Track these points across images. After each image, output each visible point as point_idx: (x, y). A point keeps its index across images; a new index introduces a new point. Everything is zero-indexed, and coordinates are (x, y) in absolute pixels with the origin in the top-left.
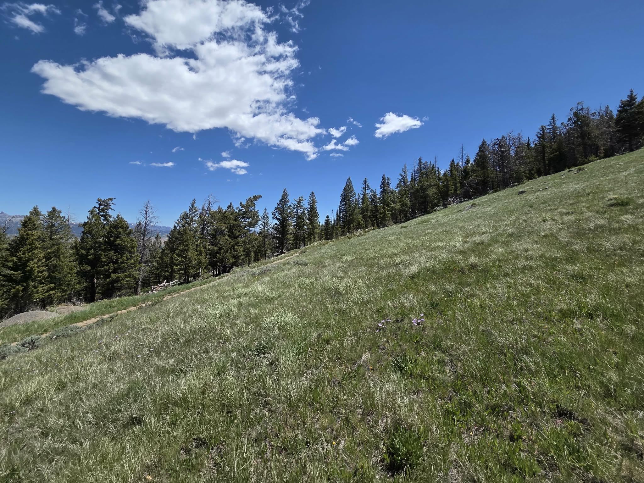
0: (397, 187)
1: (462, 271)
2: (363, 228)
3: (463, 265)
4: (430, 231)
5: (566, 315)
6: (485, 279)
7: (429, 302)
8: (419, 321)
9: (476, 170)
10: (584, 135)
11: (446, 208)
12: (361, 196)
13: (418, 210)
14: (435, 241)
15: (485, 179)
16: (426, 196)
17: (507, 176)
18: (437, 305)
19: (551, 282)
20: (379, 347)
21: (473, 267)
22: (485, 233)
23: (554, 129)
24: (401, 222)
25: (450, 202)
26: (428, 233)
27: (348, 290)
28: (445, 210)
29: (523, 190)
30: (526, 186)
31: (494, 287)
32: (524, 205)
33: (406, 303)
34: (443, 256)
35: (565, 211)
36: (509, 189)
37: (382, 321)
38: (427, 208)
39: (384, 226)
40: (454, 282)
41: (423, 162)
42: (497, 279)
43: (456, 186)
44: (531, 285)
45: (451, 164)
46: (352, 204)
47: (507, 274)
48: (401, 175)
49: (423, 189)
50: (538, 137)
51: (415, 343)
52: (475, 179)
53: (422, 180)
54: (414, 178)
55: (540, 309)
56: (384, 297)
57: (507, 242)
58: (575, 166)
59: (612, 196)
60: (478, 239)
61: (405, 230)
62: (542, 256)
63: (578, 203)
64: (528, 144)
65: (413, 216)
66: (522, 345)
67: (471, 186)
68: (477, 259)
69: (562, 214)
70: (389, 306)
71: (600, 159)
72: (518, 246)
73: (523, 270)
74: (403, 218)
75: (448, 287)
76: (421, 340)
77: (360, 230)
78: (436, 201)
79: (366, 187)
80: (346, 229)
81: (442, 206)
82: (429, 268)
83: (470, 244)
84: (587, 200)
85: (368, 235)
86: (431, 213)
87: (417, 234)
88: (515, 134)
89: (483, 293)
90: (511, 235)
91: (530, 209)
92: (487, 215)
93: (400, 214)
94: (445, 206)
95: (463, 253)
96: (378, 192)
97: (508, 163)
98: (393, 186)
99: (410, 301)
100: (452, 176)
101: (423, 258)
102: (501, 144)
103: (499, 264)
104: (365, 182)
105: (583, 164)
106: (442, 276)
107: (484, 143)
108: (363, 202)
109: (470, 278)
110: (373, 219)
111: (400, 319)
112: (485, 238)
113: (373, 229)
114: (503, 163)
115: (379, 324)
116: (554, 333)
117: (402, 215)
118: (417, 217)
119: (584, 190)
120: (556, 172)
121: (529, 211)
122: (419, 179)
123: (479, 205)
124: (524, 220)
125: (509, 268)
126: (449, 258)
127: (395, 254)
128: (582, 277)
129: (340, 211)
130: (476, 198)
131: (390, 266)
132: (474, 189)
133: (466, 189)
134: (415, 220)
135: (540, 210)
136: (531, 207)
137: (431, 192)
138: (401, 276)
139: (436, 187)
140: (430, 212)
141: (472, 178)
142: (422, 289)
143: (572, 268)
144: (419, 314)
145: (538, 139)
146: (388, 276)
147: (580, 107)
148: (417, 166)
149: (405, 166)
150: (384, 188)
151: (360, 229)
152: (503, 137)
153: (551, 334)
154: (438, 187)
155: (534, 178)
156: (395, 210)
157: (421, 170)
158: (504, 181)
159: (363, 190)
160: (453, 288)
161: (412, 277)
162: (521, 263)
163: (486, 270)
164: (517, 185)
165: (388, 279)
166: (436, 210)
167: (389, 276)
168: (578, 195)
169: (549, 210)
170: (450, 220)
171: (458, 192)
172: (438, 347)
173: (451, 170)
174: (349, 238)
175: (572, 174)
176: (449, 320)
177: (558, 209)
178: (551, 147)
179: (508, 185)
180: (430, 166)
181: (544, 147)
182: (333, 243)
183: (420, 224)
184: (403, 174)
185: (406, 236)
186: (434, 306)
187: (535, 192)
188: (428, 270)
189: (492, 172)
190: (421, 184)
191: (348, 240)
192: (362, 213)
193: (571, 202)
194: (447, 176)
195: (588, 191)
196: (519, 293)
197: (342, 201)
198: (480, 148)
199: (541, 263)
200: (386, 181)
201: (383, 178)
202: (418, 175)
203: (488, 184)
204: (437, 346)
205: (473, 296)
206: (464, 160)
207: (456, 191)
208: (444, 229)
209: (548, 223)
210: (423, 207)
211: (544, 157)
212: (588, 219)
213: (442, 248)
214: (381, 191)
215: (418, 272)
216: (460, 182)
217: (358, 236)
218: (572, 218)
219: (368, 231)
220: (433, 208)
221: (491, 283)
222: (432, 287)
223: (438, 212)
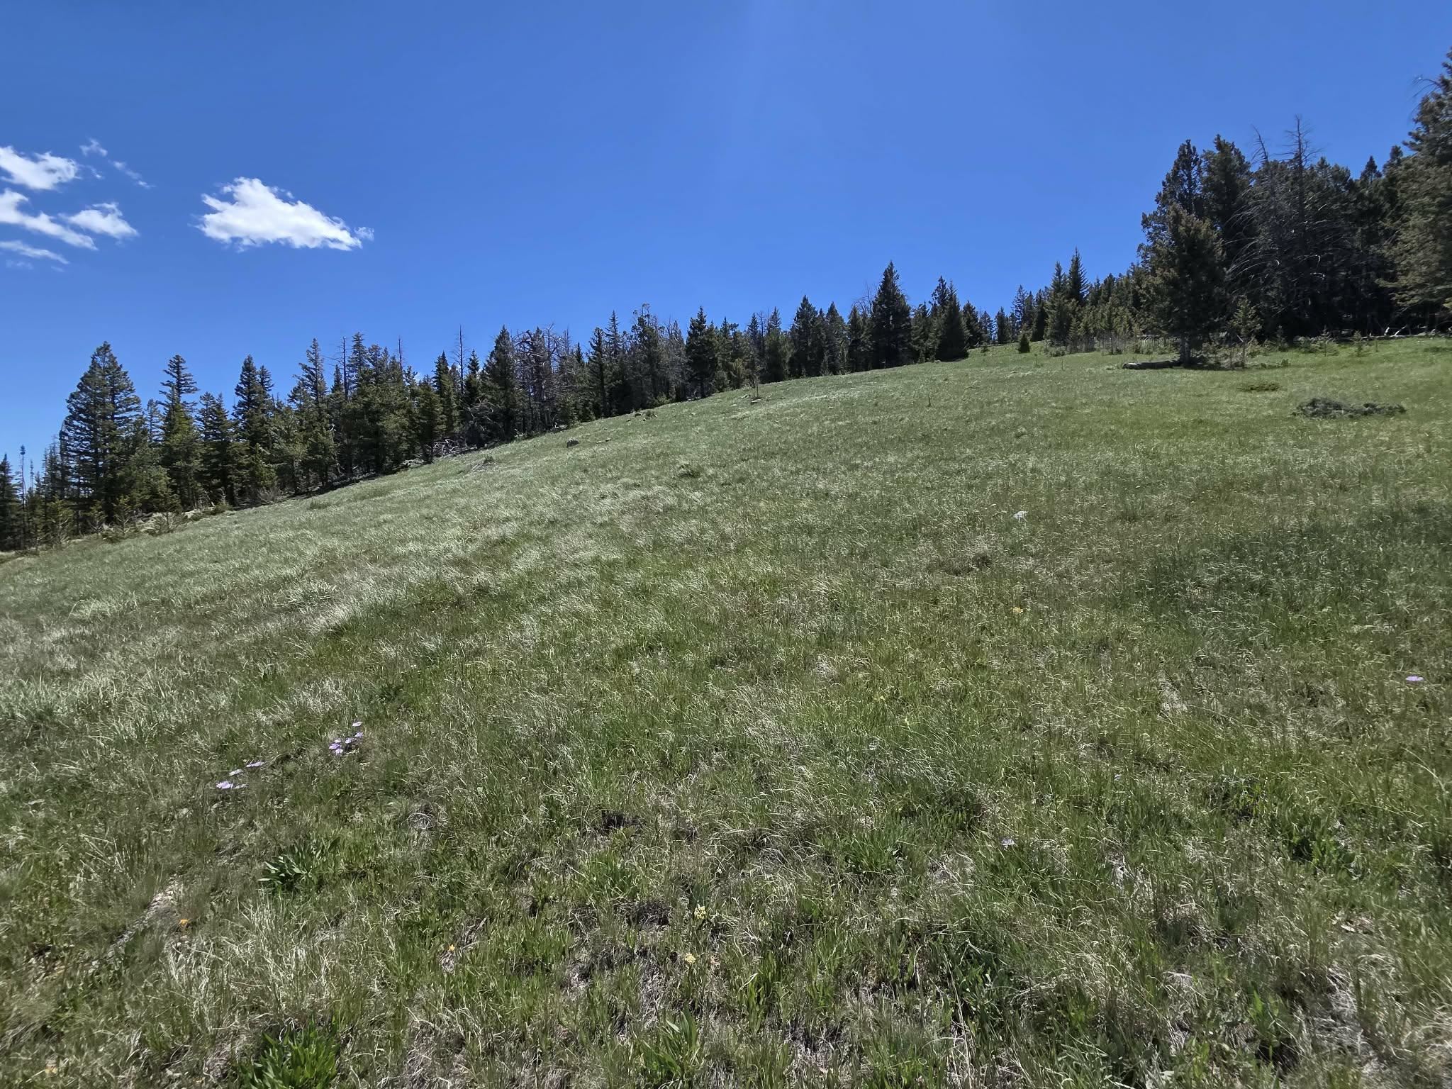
0: (293, 398)
1: (459, 603)
2: (173, 508)
3: (460, 590)
4: (390, 516)
5: (623, 655)
6: (505, 615)
7: (378, 688)
8: (347, 742)
9: (490, 388)
10: (652, 359)
11: (429, 463)
12: (162, 410)
13: (357, 462)
14: (403, 542)
15: (508, 410)
16: (378, 433)
17: (547, 408)
18: (397, 691)
19: (606, 603)
20: (218, 850)
21: (482, 591)
22: (507, 520)
23: (615, 337)
24: (309, 494)
25: (439, 449)
26: (385, 522)
27: (95, 710)
28: (427, 469)
29: (574, 439)
30: (580, 431)
31: (520, 628)
32: (575, 468)
33: (315, 704)
34: (420, 574)
35: (631, 481)
36: (551, 434)
37: (232, 773)
38: (384, 460)
39: (255, 502)
40: (441, 629)
41: (367, 345)
42: (525, 610)
43: (450, 417)
44: (577, 614)
45: (439, 363)
46: (122, 431)
47: (542, 599)
48: (305, 368)
49: (373, 414)
50: (593, 347)
51: (337, 798)
52: (489, 406)
53: (367, 390)
54: (342, 382)
55: (588, 655)
56: (242, 702)
57: (547, 537)
58: (644, 408)
59: (684, 462)
60: (493, 532)
61: (321, 513)
62: (596, 560)
63: (646, 469)
64: (579, 357)
65: (345, 478)
66: (558, 727)
67: (482, 422)
68: (489, 574)
69: (627, 487)
70: (259, 723)
71: (672, 402)
72: (561, 544)
73: (568, 588)
74: (316, 483)
75: (426, 644)
76: (355, 786)
77: (159, 515)
78: (405, 446)
79: (179, 385)
80: (96, 512)
81: (421, 458)
82: (385, 606)
83: (478, 544)
84: (657, 465)
85: (191, 530)
86: (395, 472)
87: (355, 524)
88: (558, 332)
89: (499, 645)
90: (553, 523)
91: (583, 475)
92: (513, 483)
93: (306, 473)
94: (428, 459)
95: (462, 564)
96: (230, 403)
97: (549, 385)
98: (280, 391)
99: (325, 696)
100: (440, 392)
101: (369, 585)
102: (534, 342)
103: (527, 582)
104: (177, 365)
105: (653, 406)
106: (416, 621)
107: (503, 336)
108: (170, 429)
109: (476, 616)
110: (215, 482)
111: (291, 752)
112: (509, 530)
113: (214, 513)
114: (539, 382)
115: (220, 785)
116: (605, 691)
117: (313, 476)
118: (358, 481)
119: (654, 449)
120: (620, 413)
121: (582, 479)
122: (358, 386)
123: (499, 462)
124: (574, 496)
125: (544, 588)
126: (431, 579)
127: (287, 580)
128: (645, 591)
129: (64, 448)
130: (493, 447)
131: (273, 613)
132: (488, 426)
133: (473, 425)
134: (351, 487)
135: (598, 477)
136: (586, 471)
137: (392, 423)
138: (303, 635)
139: (405, 412)
140: (390, 471)
141: (482, 404)
142: (361, 659)
143: (633, 577)
144: (350, 724)
145: (592, 350)
146: (260, 643)
147: (646, 313)
148: (350, 354)
149: (315, 347)
150: (250, 393)
151: (161, 510)
152: (538, 331)
153: (602, 693)
154: (409, 412)
155: (591, 419)
156: (291, 460)
157: (361, 363)
158: (543, 418)
159: (168, 389)
160: (437, 645)
161: (338, 632)
162: (565, 575)
163: (504, 597)
164: (563, 430)
165: (260, 649)
166: (406, 467)
167: (264, 641)
168: (646, 456)
169: (610, 479)
170: (438, 493)
171: (457, 430)
172: (397, 789)
173: (439, 379)
174: (113, 541)
175: (640, 420)
176: (428, 719)
177: (622, 477)
178: (611, 368)
179: (550, 428)
180: (385, 360)
181: (602, 367)
182: (29, 560)
183: (364, 498)
184: (311, 365)
185: (325, 530)
186: (391, 693)
187: (591, 445)
188: (378, 610)
189: (522, 397)
190: (366, 399)
191: (108, 546)
192: (166, 462)
193: (638, 467)
194: (429, 389)
195: (658, 451)
196: (560, 632)
197: (73, 417)
198: (497, 342)
199: (594, 573)
200: (258, 377)
201: (248, 368)
202: (354, 376)
203: (515, 421)
204: (395, 787)
205: (478, 653)
206: (467, 362)
207: (450, 426)
208: (425, 511)
209: (608, 501)
210: (373, 458)
211: (602, 384)
212: (656, 497)
213: (418, 555)
214: (241, 404)
215: (354, 619)
216: (459, 408)
217: (152, 533)
218: (636, 493)
219: (195, 519)
220: (397, 461)
221: (514, 619)
222: (389, 651)
223: (410, 472)
